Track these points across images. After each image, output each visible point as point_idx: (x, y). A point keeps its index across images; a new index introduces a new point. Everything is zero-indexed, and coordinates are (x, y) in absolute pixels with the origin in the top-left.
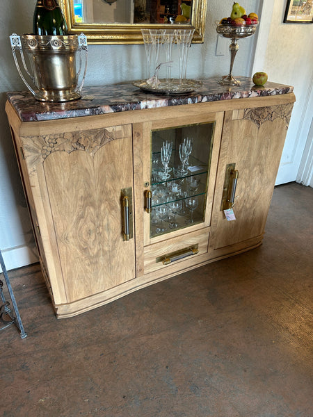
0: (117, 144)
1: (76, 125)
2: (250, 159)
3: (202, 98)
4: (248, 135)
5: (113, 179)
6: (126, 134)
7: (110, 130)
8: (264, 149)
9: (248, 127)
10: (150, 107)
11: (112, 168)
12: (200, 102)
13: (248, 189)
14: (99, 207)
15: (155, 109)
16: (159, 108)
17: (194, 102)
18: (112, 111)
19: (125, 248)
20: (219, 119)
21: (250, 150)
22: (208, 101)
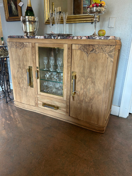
0: (27, 49)
1: (17, 40)
2: (84, 73)
3: (58, 37)
4: (82, 58)
5: (26, 61)
6: (30, 46)
7: (25, 43)
8: (93, 69)
9: (81, 54)
10: (38, 38)
11: (26, 57)
12: (57, 39)
13: (85, 90)
14: (22, 70)
15: (40, 39)
16: (41, 39)
17: (54, 38)
18: (27, 38)
19: (31, 91)
20: (66, 47)
21: (84, 67)
22: (61, 38)
